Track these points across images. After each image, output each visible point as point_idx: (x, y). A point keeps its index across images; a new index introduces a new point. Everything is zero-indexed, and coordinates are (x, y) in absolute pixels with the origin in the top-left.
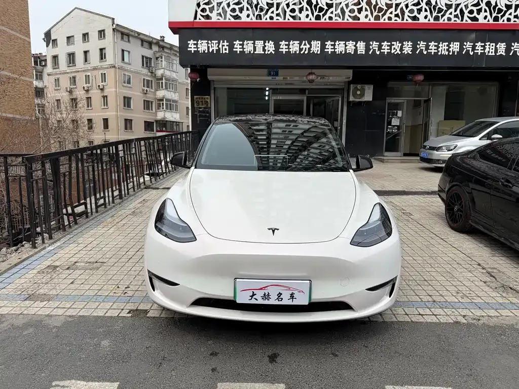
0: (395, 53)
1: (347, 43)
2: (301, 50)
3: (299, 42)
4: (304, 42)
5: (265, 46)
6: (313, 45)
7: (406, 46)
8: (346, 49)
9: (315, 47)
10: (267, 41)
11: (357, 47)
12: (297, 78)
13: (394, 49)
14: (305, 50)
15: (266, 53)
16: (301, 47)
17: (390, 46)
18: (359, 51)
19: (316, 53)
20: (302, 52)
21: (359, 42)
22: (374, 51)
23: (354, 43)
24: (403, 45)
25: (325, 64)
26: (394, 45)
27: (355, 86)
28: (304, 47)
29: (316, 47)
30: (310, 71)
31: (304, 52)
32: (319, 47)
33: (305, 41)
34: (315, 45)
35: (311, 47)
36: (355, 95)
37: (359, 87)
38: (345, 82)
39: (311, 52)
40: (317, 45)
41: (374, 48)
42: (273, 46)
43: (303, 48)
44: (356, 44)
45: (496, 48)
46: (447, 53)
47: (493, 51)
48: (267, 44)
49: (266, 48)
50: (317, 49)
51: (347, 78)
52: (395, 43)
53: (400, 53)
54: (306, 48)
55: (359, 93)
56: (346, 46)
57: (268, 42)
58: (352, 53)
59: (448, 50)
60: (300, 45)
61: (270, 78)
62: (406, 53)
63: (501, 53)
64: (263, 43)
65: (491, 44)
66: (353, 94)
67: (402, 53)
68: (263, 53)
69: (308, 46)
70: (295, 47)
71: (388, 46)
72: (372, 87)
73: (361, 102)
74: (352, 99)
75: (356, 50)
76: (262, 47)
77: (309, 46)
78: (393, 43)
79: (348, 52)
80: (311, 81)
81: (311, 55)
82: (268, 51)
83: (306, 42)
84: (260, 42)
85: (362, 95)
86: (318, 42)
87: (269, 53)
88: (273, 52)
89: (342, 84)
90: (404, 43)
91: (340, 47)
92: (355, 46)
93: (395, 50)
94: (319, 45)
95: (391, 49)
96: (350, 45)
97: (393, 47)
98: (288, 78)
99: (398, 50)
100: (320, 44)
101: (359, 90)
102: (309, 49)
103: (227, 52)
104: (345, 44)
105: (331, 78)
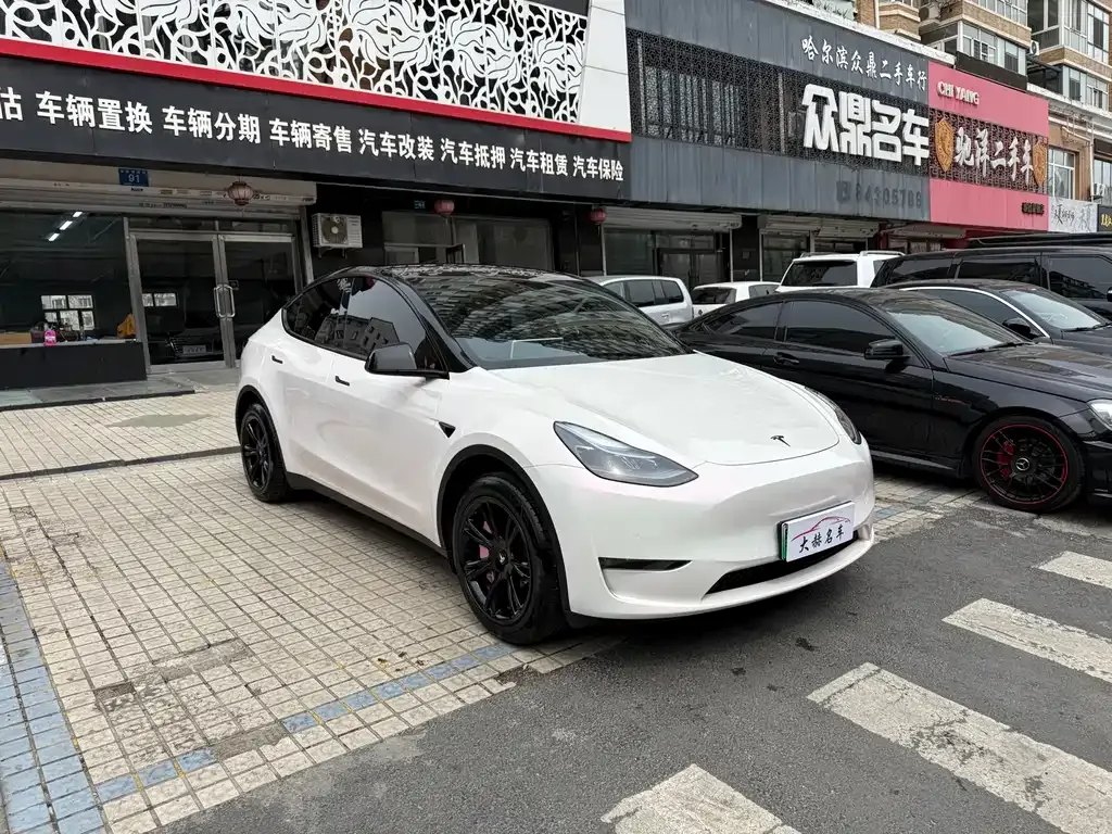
0: (407, 157)
1: (315, 127)
2: (216, 131)
3: (209, 114)
4: (221, 115)
5: (127, 114)
6: (242, 124)
7: (422, 144)
8: (313, 140)
9: (247, 128)
10: (130, 103)
11: (334, 139)
12: (195, 193)
13: (404, 148)
14: (227, 133)
15: (131, 129)
16: (217, 125)
17: (397, 141)
18: (339, 146)
19: (251, 141)
20: (220, 137)
21: (338, 127)
22: (368, 147)
23: (329, 128)
24: (417, 142)
25: (274, 166)
26: (402, 140)
27: (327, 215)
28: (224, 126)
29: (250, 127)
30: (236, 179)
31: (225, 137)
32: (258, 129)
33: (223, 112)
34: (247, 124)
35: (238, 128)
36: (327, 234)
37: (335, 218)
38: (301, 207)
39: (241, 138)
40: (253, 125)
41: (368, 143)
42: (147, 115)
43: (220, 128)
44: (333, 130)
45: (555, 163)
46: (488, 165)
47: (552, 167)
48: (129, 108)
49: (128, 119)
50: (253, 133)
51: (307, 200)
52: (402, 137)
53: (414, 157)
54: (227, 129)
55: (335, 230)
56: (313, 133)
57: (134, 106)
58: (328, 148)
59: (489, 159)
60: (213, 122)
61: (127, 189)
62: (425, 158)
63: (562, 172)
64: (118, 106)
65: (548, 156)
66: (324, 234)
67: (417, 157)
68: (123, 128)
69: (232, 125)
70: (201, 123)
71: (392, 140)
72: (359, 219)
73: (340, 250)
74: (322, 242)
75: (334, 143)
76: (118, 117)
77: (234, 126)
78: (400, 136)
79: (318, 145)
80: (241, 202)
81: (240, 145)
82: (136, 125)
83: (227, 114)
84: (113, 102)
85: (343, 236)
86: (252, 118)
87: (138, 130)
88: (150, 131)
89: (294, 211)
90: (419, 138)
91: (301, 134)
92: (331, 134)
93: (405, 151)
94: (257, 125)
95: (397, 147)
96: (322, 132)
97: (401, 144)
98: (175, 192)
99: (411, 151)
100: (257, 121)
101: (335, 225)
102: (236, 131)
103: (19, 116)
104: (311, 128)
105: (272, 197)
